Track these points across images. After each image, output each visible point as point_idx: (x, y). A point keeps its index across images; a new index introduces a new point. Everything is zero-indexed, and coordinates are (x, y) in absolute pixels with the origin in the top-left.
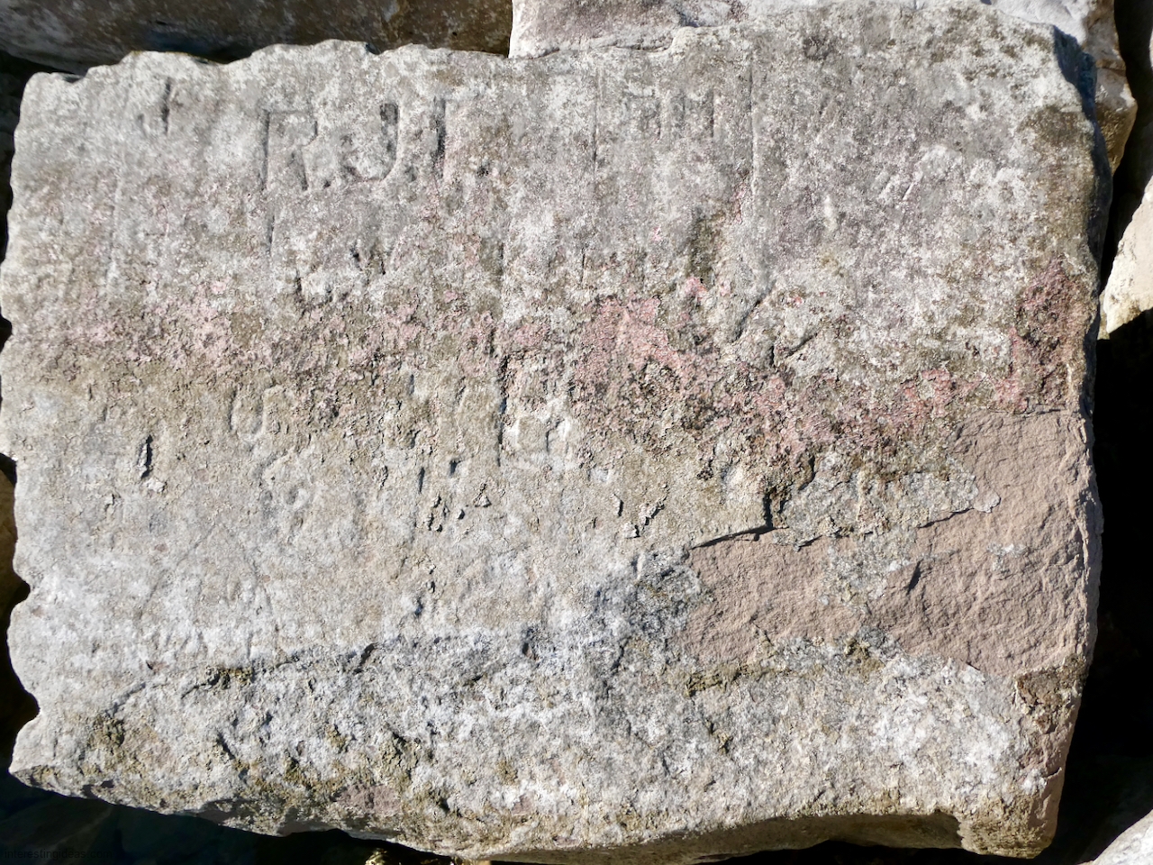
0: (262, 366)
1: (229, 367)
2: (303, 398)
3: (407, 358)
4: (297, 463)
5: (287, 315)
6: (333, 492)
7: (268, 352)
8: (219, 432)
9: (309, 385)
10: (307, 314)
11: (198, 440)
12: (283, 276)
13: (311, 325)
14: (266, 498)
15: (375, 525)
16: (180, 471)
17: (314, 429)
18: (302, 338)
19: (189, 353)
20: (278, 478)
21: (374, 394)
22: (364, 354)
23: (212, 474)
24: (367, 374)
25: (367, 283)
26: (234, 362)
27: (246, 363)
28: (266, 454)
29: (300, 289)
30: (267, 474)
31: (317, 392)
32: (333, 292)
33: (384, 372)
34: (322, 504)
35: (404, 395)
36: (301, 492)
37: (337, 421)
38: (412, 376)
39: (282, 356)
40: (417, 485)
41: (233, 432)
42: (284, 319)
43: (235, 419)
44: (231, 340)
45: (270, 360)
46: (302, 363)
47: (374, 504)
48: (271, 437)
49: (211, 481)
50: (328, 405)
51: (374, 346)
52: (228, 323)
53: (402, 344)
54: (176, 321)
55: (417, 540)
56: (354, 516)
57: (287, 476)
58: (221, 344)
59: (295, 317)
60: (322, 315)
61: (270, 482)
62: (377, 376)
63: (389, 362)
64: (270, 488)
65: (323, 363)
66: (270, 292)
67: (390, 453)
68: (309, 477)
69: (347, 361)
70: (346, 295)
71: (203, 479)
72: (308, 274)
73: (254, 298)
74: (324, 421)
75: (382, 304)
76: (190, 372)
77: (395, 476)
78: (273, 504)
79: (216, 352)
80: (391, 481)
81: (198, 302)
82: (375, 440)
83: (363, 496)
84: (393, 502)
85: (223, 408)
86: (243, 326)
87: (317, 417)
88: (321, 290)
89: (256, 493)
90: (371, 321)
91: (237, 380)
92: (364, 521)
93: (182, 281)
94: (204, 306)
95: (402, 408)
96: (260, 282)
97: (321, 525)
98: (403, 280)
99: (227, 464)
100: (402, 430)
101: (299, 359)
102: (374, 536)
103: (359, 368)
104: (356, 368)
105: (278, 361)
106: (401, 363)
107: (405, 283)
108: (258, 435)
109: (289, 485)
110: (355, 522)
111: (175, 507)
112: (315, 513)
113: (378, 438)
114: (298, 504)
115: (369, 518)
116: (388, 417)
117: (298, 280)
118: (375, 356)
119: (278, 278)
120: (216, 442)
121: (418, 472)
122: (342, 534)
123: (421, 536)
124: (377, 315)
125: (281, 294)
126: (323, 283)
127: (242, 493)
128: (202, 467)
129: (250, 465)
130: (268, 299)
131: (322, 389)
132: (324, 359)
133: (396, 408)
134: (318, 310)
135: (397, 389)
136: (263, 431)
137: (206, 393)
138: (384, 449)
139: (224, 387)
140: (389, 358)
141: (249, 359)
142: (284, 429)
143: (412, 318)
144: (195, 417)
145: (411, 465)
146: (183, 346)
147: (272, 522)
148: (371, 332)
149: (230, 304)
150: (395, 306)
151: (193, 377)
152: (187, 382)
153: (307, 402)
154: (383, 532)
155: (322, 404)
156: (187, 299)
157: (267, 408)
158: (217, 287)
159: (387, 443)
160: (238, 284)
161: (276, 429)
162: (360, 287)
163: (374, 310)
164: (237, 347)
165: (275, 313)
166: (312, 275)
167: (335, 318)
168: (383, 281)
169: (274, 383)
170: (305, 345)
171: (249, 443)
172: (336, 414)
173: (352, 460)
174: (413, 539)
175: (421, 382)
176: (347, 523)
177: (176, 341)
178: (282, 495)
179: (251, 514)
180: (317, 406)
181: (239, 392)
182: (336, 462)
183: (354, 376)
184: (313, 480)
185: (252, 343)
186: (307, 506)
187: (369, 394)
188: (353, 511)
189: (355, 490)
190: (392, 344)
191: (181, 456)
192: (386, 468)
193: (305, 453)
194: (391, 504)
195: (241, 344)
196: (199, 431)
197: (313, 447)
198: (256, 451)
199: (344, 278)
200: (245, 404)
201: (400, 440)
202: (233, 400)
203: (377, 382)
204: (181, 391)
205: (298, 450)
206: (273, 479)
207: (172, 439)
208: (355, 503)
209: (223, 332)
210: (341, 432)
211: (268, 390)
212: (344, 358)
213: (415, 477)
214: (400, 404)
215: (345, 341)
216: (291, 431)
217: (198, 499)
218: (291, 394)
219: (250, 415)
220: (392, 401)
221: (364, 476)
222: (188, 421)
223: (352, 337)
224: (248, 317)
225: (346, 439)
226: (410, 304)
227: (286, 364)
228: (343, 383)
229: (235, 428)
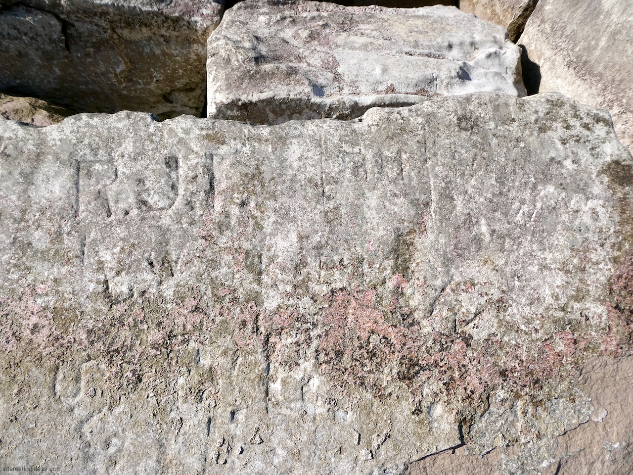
0: (80, 347)
1: (52, 348)
2: (114, 370)
3: (193, 337)
4: (110, 419)
5: (98, 308)
6: (140, 440)
7: (84, 336)
8: (45, 398)
9: (118, 360)
10: (114, 307)
11: (28, 405)
12: (94, 280)
13: (117, 315)
14: (86, 447)
15: (174, 462)
16: (12, 430)
17: (123, 393)
18: (111, 325)
19: (19, 339)
20: (95, 431)
21: (170, 364)
23: (40, 431)
24: (163, 350)
25: (161, 283)
26: (56, 345)
27: (66, 345)
28: (84, 413)
29: (108, 288)
30: (86, 429)
31: (124, 364)
32: (134, 290)
33: (176, 348)
34: (131, 448)
35: (193, 364)
36: (114, 440)
37: (141, 385)
38: (198, 350)
39: (96, 339)
40: (206, 431)
41: (57, 397)
42: (96, 311)
43: (58, 388)
44: (54, 328)
45: (86, 342)
46: (112, 343)
47: (173, 447)
48: (88, 400)
49: (39, 437)
50: (134, 374)
51: (168, 330)
52: (50, 316)
53: (189, 327)
54: (7, 315)
56: (158, 456)
57: (103, 429)
58: (45, 332)
59: (105, 309)
60: (126, 307)
61: (88, 434)
62: (171, 351)
63: (179, 340)
64: (89, 439)
65: (128, 343)
66: (84, 292)
67: (184, 407)
68: (120, 429)
69: (147, 341)
70: (144, 292)
71: (33, 435)
72: (114, 277)
73: (71, 296)
75: (172, 298)
76: (20, 353)
77: (188, 424)
78: (92, 451)
79: (41, 337)
80: (185, 428)
81: (25, 300)
82: (172, 398)
83: (164, 441)
84: (187, 444)
85: (48, 380)
86: (63, 317)
87: (125, 383)
88: (125, 289)
89: (78, 443)
90: (165, 311)
91: (59, 358)
92: (165, 459)
93: (12, 284)
94: (30, 303)
95: (191, 374)
96: (76, 284)
97: (131, 465)
98: (188, 281)
99: (53, 423)
100: (193, 390)
101: (109, 340)
102: (174, 471)
103: (157, 346)
104: (154, 346)
105: (92, 343)
106: (188, 341)
108: (78, 399)
109: (104, 437)
110: (158, 461)
112: (126, 456)
113: (174, 397)
114: (112, 450)
115: (169, 457)
116: (181, 381)
117: (106, 282)
118: (169, 336)
119: (90, 281)
120: (43, 406)
121: (206, 421)
122: (148, 470)
123: (210, 468)
124: (169, 306)
125: (93, 292)
126: (126, 284)
127: (66, 445)
128: (31, 426)
129: (71, 422)
130: (82, 296)
131: (129, 363)
132: (129, 340)
133: (186, 375)
134: (123, 304)
135: (187, 361)
136: (82, 394)
137: (34, 369)
138: (179, 404)
139: (49, 364)
140: (180, 338)
141: (69, 342)
142: (99, 393)
143: (196, 308)
144: (25, 388)
145: (200, 415)
146: (14, 334)
147: (91, 464)
148: (165, 319)
149: (52, 301)
150: (183, 299)
151: (22, 357)
152: (17, 361)
153: (117, 373)
155: (129, 374)
156: (16, 297)
157: (84, 379)
158: (41, 288)
159: (181, 400)
160: (58, 286)
161: (93, 394)
162: (155, 286)
163: (166, 303)
164: (59, 333)
165: (89, 307)
166: (117, 278)
168: (172, 282)
169: (90, 359)
171: (70, 405)
172: (140, 381)
173: (154, 415)
174: (204, 470)
175: (204, 354)
176: (152, 463)
177: (8, 330)
178: (99, 444)
179: (73, 461)
180: (125, 376)
181: (61, 367)
182: (142, 417)
183: (154, 352)
184: (123, 431)
185: (70, 329)
186: (119, 451)
187: (166, 364)
188: (156, 453)
189: (157, 437)
190: (182, 327)
191: (14, 419)
192: (181, 419)
193: (117, 411)
194: (186, 446)
195: (62, 331)
196: (29, 398)
197: (123, 406)
198: (76, 411)
200: (67, 375)
201: (192, 398)
202: (56, 373)
203: (171, 355)
204: (13, 368)
205: (110, 409)
206: (91, 432)
208: (158, 447)
209: (47, 322)
210: (145, 394)
211: (84, 365)
212: (145, 338)
213: (204, 425)
214: (189, 371)
215: (145, 326)
216: (105, 395)
217: (28, 452)
218: (103, 366)
219: (70, 384)
220: (184, 369)
222: (19, 391)
223: (150, 323)
224: (67, 310)
225: (149, 399)
226: (194, 298)
227: (99, 345)
228: (145, 357)
229: (58, 394)
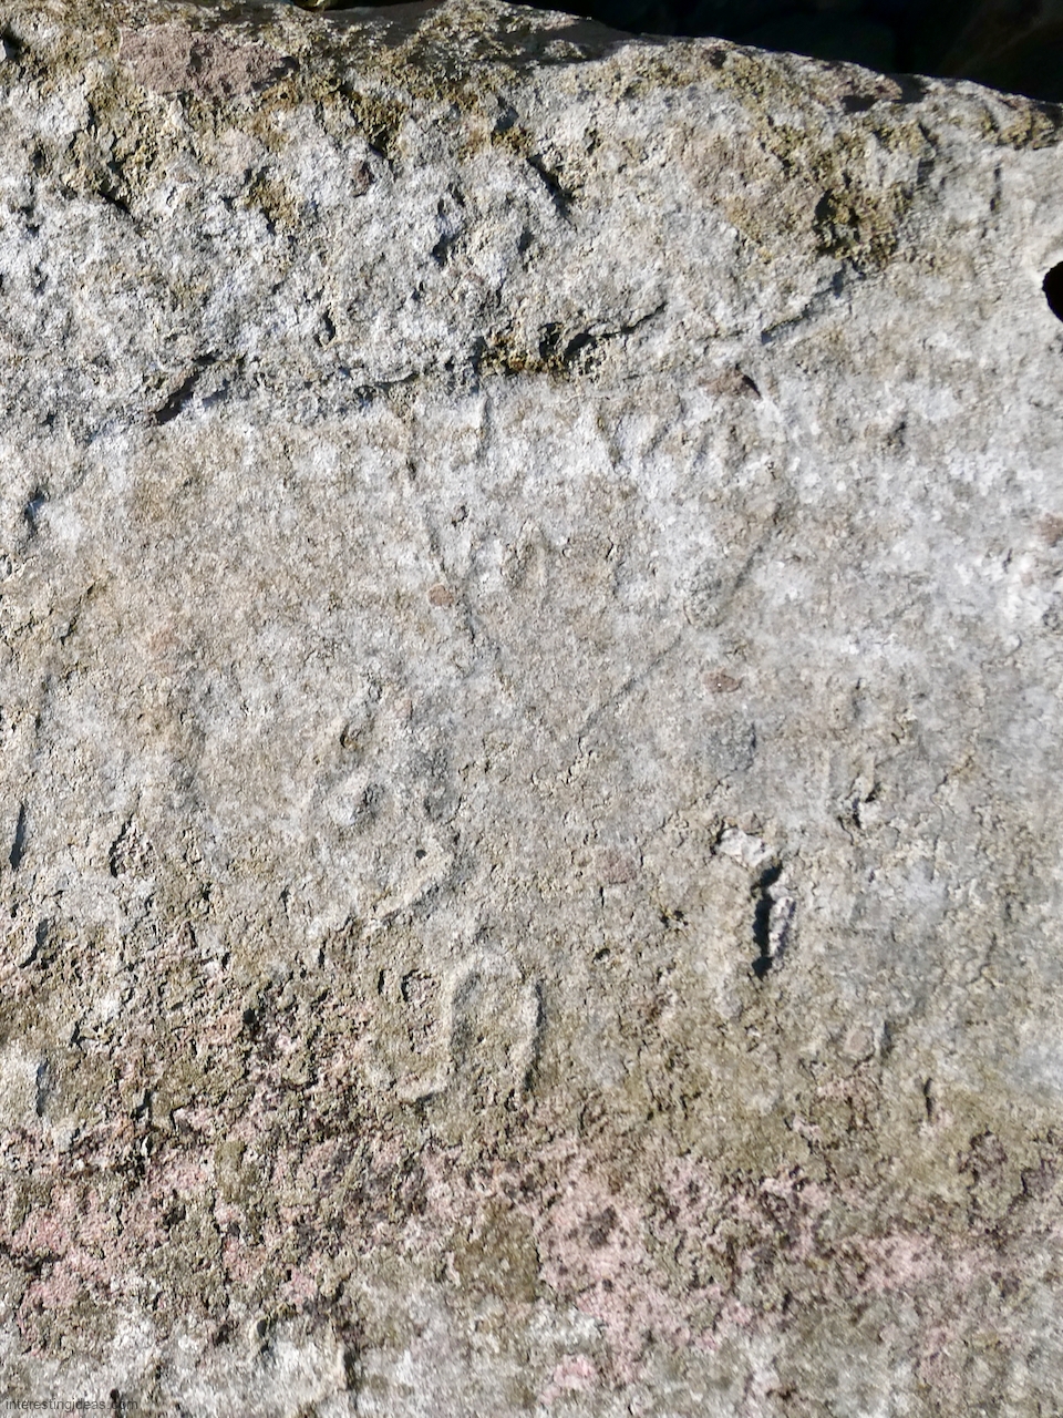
22: (171, 1176)
55: (36, 682)
74: (282, 1002)
107: (54, 1366)
111: (687, 790)
154: (123, 705)
167: (251, 1277)
170: (334, 1204)
199: (224, 1387)
207: (700, 966)
221: (174, 852)
